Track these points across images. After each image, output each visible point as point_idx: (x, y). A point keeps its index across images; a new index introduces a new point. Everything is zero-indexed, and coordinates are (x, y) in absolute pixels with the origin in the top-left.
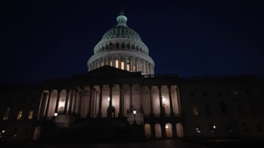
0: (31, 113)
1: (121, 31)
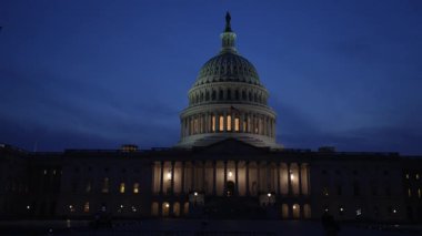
0: (136, 185)
1: (232, 68)
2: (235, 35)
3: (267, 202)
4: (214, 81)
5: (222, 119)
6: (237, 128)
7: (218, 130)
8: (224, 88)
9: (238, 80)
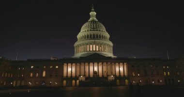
1: (95, 26)
2: (95, 13)
3: (111, 79)
4: (88, 31)
5: (91, 46)
6: (97, 50)
7: (90, 51)
8: (92, 34)
9: (97, 30)
